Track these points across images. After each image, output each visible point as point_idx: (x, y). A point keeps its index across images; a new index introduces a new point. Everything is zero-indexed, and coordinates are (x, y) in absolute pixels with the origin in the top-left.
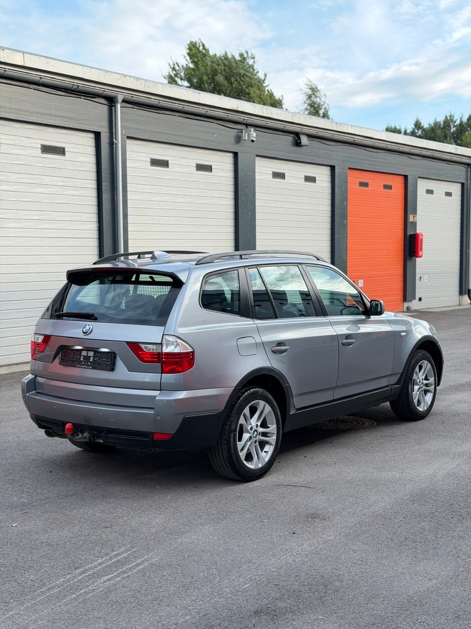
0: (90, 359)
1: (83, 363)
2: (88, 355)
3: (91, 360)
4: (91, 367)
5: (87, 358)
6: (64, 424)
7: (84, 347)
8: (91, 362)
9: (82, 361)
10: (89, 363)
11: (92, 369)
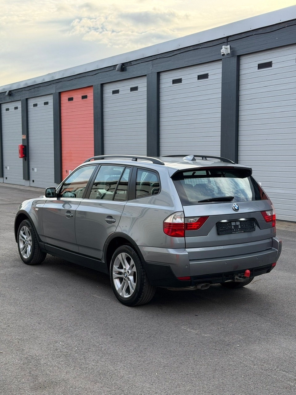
0: (238, 227)
1: (234, 230)
2: (237, 224)
3: (240, 227)
4: (243, 232)
5: (236, 226)
6: (244, 271)
7: (228, 220)
8: (240, 229)
9: (233, 229)
10: (239, 230)
11: (244, 232)
